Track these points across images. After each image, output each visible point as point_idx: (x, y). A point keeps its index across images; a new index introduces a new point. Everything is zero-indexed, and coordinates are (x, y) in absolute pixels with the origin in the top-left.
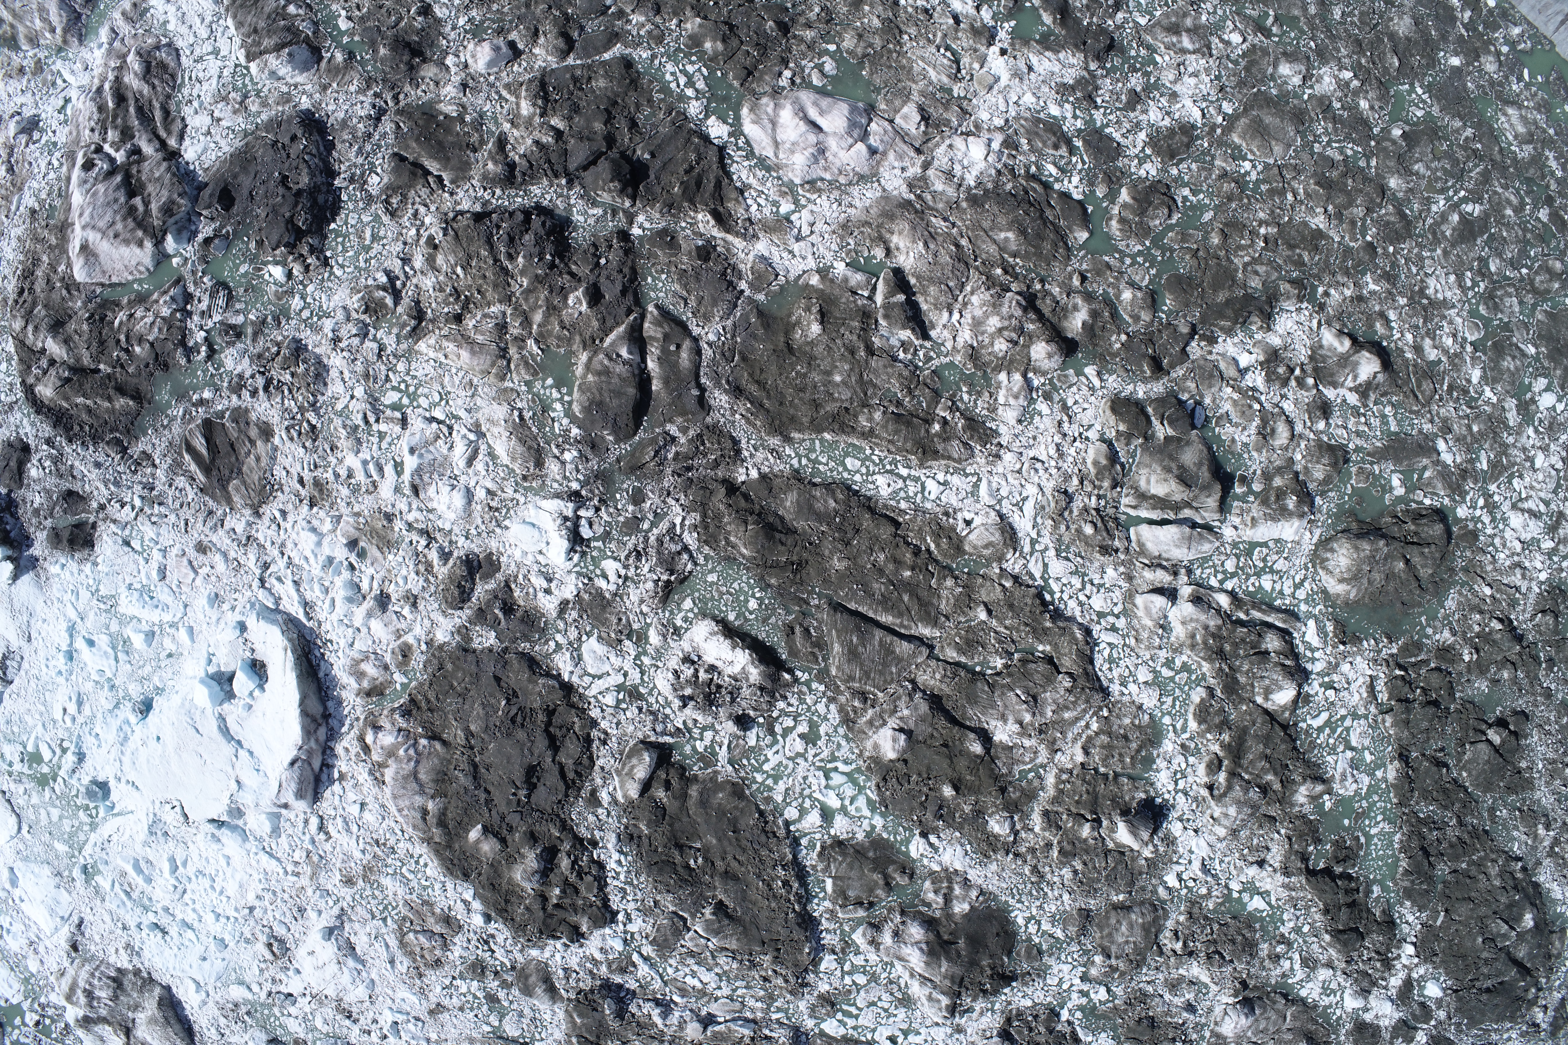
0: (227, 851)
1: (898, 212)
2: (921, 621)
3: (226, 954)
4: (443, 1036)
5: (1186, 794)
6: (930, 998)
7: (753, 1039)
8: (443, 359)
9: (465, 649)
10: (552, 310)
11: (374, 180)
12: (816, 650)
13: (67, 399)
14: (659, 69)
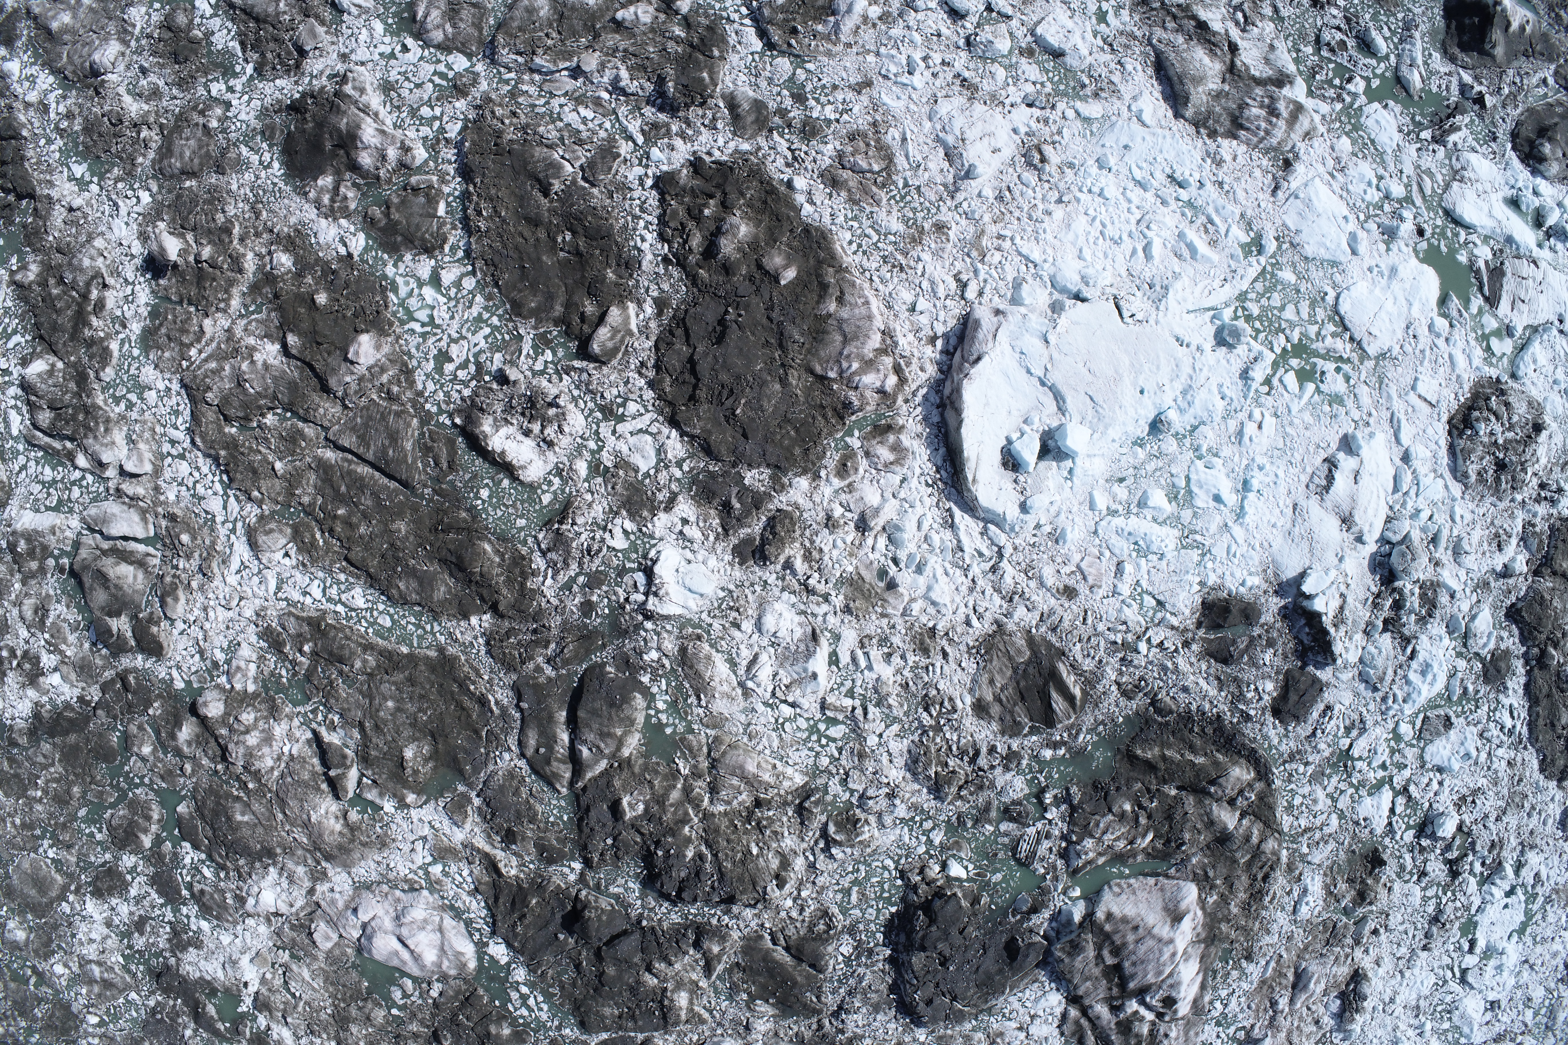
0: (1078, 265)
1: (335, 852)
2: (331, 466)
3: (1099, 151)
4: (860, 58)
5: (126, 280)
6: (362, 91)
7: (534, 53)
8: (778, 764)
9: (778, 469)
10: (660, 800)
11: (846, 950)
12: (430, 444)
13: (1216, 763)
14: (554, 1016)
